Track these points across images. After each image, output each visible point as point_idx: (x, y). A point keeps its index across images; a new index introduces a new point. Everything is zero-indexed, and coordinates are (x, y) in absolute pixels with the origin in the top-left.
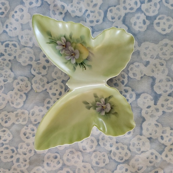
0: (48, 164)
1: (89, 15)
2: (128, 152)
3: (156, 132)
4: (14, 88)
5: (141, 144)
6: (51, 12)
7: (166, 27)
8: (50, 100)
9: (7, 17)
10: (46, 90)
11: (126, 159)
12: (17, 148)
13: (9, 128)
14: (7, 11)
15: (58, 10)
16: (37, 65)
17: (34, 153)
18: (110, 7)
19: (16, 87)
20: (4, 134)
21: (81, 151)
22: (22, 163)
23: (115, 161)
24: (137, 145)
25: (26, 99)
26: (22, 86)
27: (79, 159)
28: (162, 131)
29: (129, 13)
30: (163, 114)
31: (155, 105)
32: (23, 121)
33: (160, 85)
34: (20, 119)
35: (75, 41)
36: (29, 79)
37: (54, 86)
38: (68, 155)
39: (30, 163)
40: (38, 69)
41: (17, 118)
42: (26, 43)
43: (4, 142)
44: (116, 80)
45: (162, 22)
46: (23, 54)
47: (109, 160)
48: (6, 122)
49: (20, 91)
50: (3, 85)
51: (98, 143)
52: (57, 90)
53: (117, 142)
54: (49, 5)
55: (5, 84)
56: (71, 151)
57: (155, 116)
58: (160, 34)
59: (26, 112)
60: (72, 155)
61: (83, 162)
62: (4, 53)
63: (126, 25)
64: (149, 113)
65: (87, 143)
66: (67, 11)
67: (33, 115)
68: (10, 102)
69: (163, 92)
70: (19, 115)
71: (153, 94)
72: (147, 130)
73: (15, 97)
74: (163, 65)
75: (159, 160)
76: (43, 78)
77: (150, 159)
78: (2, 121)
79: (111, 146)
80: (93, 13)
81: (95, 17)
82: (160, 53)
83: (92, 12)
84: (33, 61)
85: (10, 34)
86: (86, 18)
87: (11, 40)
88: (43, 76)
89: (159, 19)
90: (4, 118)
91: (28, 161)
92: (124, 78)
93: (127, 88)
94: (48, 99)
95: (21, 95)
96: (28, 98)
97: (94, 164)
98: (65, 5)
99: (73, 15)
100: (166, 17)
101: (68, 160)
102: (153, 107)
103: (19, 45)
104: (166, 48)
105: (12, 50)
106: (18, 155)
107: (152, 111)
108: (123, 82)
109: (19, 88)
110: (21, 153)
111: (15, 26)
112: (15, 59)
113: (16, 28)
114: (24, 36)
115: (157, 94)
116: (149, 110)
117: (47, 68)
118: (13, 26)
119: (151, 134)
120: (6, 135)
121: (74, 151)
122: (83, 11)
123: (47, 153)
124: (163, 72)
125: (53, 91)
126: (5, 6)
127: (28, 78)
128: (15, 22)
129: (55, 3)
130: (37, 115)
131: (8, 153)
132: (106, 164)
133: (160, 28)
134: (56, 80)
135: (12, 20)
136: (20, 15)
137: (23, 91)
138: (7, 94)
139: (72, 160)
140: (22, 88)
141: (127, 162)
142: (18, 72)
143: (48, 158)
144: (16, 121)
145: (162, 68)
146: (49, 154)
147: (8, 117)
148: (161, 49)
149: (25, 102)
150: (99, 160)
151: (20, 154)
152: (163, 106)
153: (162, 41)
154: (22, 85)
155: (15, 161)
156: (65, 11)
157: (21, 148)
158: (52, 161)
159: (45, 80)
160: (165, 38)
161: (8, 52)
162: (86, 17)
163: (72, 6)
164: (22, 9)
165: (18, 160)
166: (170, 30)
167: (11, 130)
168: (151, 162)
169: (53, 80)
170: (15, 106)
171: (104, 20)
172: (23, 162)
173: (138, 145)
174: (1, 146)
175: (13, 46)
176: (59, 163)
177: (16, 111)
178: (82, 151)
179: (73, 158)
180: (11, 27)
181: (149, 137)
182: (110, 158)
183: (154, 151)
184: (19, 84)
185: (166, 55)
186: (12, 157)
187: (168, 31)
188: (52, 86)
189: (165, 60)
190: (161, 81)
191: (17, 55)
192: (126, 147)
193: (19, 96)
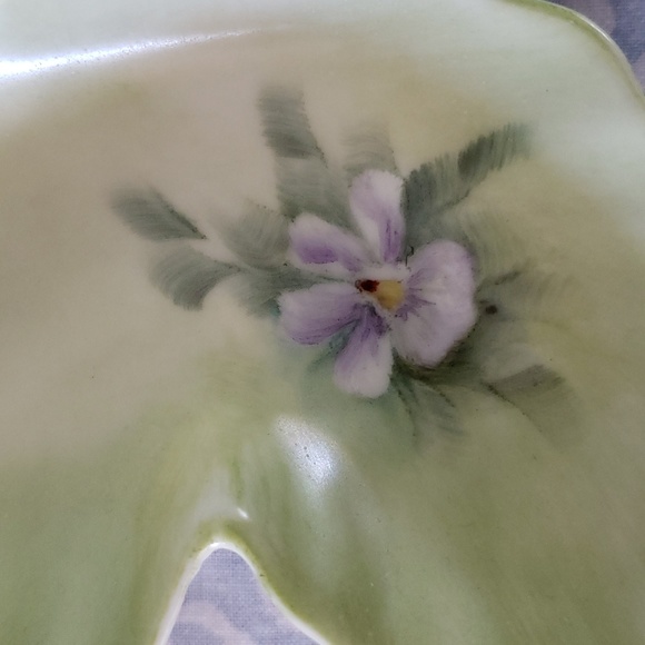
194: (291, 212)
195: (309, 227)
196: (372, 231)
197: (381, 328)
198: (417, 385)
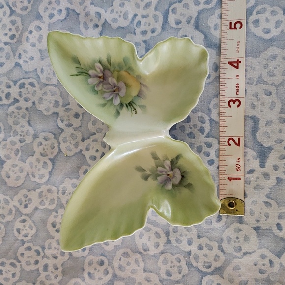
0: (89, 273)
1: (139, 23)
2: (220, 253)
3: (267, 216)
4: (35, 152)
5: (241, 239)
6: (81, 26)
7: (271, 26)
8: (88, 167)
9: (19, 42)
10: (81, 151)
11: (217, 267)
12: (43, 248)
13: (30, 216)
14: (19, 33)
15: (91, 20)
16: (66, 112)
17: (68, 256)
18: (172, 4)
19: (38, 150)
20: (24, 226)
21: (140, 253)
22: (52, 272)
23: (197, 269)
24: (235, 242)
25: (53, 168)
26: (45, 148)
27: (139, 266)
28: (277, 215)
29: (204, 10)
30: (277, 184)
31: (263, 167)
32: (50, 204)
33: (268, 131)
34: (45, 201)
35: (117, 68)
36: (56, 136)
37: (92, 145)
38: (120, 260)
39: (64, 273)
40: (68, 119)
41: (41, 199)
42: (48, 79)
43: (25, 239)
44: (191, 128)
45: (262, 17)
46: (45, 97)
47: (188, 267)
48: (26, 206)
49: (44, 156)
50: (19, 148)
51: (168, 239)
52: (97, 151)
53: (199, 237)
54: (78, 14)
55: (21, 147)
56: (124, 253)
57: (263, 188)
58: (261, 39)
59: (54, 189)
60: (127, 259)
61: (145, 271)
62: (18, 98)
63: (202, 32)
64: (251, 183)
65: (149, 238)
66: (105, 20)
67: (64, 193)
68: (30, 174)
69: (275, 144)
70: (44, 194)
71: (257, 147)
72: (252, 213)
73: (36, 166)
74: (270, 94)
75: (276, 268)
76: (75, 132)
77: (260, 266)
78: (21, 205)
79: (190, 243)
80: (146, 18)
81: (149, 24)
82: (264, 73)
83: (143, 17)
84: (60, 106)
85: (25, 67)
86: (136, 28)
87: (26, 77)
88: (75, 129)
89: (258, 13)
90: (23, 199)
91: (60, 269)
92: (203, 122)
93: (210, 140)
94: (84, 166)
95: (45, 163)
96: (55, 167)
97: (164, 276)
98: (102, 11)
99: (115, 26)
100: (270, 9)
101: (120, 267)
102: (259, 171)
103: (38, 83)
104: (274, 62)
105: (29, 93)
106: (45, 259)
107: (258, 178)
108: (202, 131)
109: (43, 152)
110: (50, 256)
111: (31, 55)
112: (34, 106)
113: (33, 57)
114: (45, 68)
115: (264, 148)
116: (252, 177)
117: (81, 117)
118: (29, 55)
119: (258, 221)
120: (27, 228)
121: (129, 252)
122: (130, 17)
123: (87, 256)
124: (272, 107)
125: (92, 153)
126: (16, 25)
127: (54, 134)
128: (31, 47)
129: (87, 10)
130: (70, 193)
131: (31, 257)
132: (184, 276)
133: (261, 28)
134: (94, 134)
135: (26, 46)
136: (38, 36)
137: (47, 155)
138: (25, 162)
139: (127, 268)
140: (46, 150)
141: (219, 271)
142: (40, 126)
143: (90, 264)
144: (41, 203)
145: (268, 100)
146: (91, 257)
147: (28, 198)
148: (266, 66)
149: (50, 173)
150: (171, 267)
151: (48, 258)
152: (276, 168)
153: (266, 52)
154: (45, 145)
155: (41, 269)
156: (102, 21)
157: (49, 248)
158: (95, 269)
159: (79, 135)
160: (271, 46)
161: (24, 96)
162: (135, 26)
163: (112, 11)
164: (39, 27)
165: (46, 267)
166: (279, 30)
167: (33, 218)
168: (261, 272)
169: (91, 135)
170: (37, 180)
171: (163, 28)
172: (54, 271)
173: (236, 240)
174: (21, 244)
175: (30, 86)
176: (106, 272)
177: (40, 188)
178: (143, 252)
179: (129, 264)
180: (26, 57)
181: (256, 226)
182: (189, 265)
183: (266, 252)
184: (41, 144)
185: (275, 75)
186: (37, 262)
187: (275, 33)
188: (89, 145)
189: (273, 84)
190: (269, 123)
191: (36, 99)
192: (215, 245)
193: (42, 163)
194: (157, 167)
195: (160, 168)
196: (167, 168)
197: (170, 181)
198: (176, 187)
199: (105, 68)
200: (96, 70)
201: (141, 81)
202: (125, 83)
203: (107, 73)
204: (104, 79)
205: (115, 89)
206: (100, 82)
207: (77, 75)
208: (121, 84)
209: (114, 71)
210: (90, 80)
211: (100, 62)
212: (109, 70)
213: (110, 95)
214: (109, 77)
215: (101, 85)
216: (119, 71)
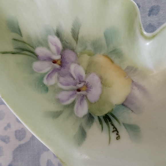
199: (66, 47)
200: (49, 48)
201: (135, 79)
202: (101, 78)
203: (70, 55)
204: (61, 65)
205: (80, 86)
206: (54, 70)
207: (13, 53)
208: (93, 79)
209: (82, 53)
210: (37, 65)
211: (58, 34)
212: (73, 50)
213: (71, 96)
214: (72, 62)
215: (55, 76)
216: (90, 55)
